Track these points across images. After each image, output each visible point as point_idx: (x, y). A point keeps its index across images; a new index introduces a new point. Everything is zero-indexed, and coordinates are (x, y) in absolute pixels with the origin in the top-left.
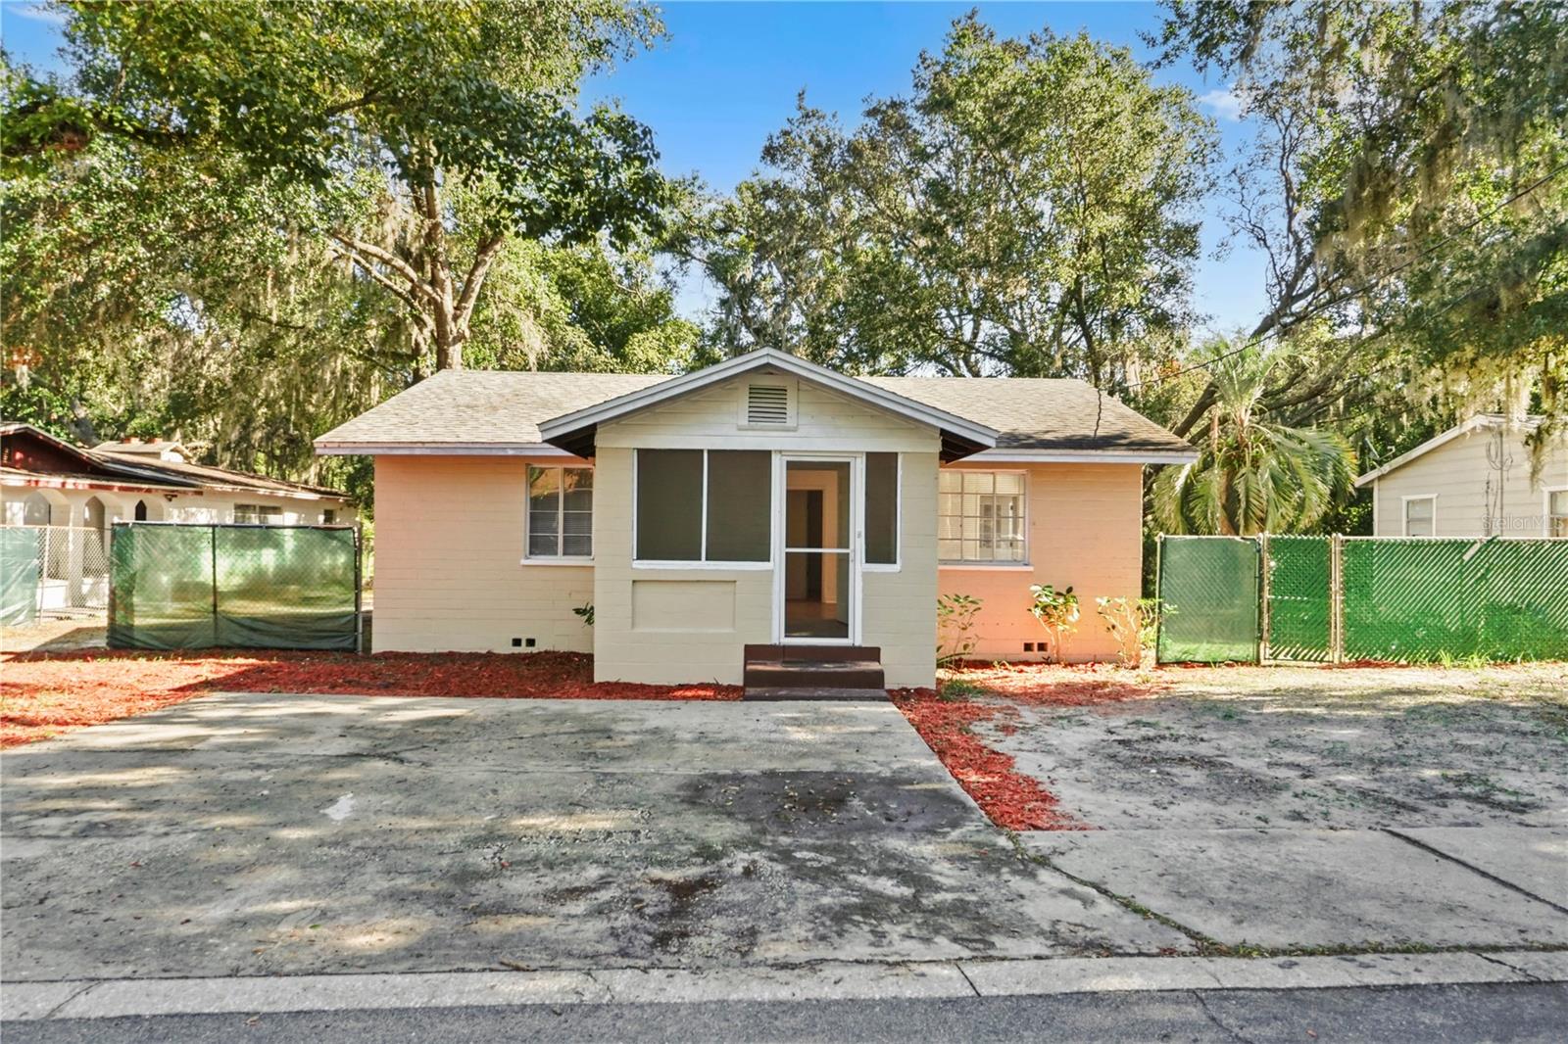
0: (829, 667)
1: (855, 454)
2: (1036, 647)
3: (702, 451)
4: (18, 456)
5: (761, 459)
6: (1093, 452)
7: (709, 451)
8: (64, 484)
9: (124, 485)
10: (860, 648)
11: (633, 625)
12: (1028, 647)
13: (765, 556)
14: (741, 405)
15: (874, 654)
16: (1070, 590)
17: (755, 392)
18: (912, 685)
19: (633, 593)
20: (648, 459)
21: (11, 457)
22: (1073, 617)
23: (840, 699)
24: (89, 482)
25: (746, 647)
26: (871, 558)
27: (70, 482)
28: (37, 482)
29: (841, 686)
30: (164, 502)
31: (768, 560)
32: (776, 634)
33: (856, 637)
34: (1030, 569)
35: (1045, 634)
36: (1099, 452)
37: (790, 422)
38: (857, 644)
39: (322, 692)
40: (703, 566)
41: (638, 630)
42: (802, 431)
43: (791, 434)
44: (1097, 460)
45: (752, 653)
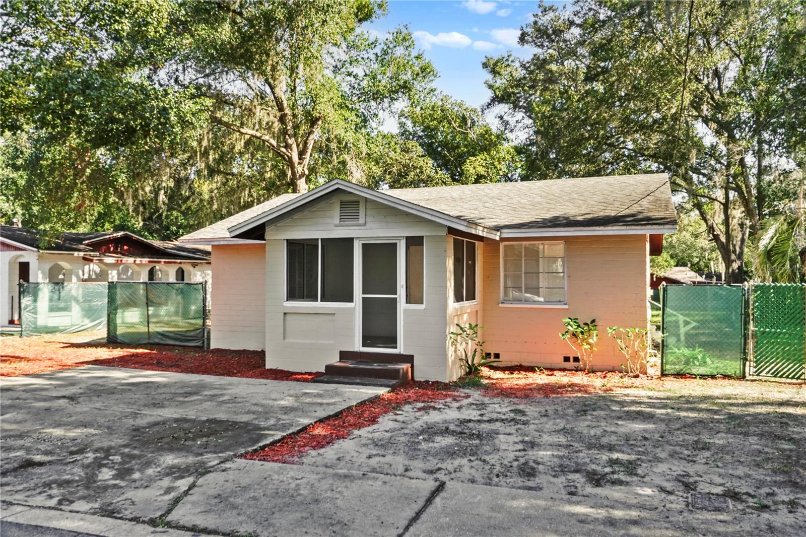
0: (376, 366)
1: (399, 238)
2: (572, 359)
3: (318, 239)
4: (126, 247)
5: (348, 242)
6: (597, 228)
7: (322, 239)
8: (135, 261)
9: (167, 260)
10: (403, 355)
11: (284, 338)
12: (567, 359)
13: (350, 299)
14: (336, 212)
15: (409, 359)
16: (593, 321)
17: (343, 204)
18: (432, 379)
19: (284, 320)
20: (292, 245)
21: (122, 248)
22: (593, 340)
23: (363, 384)
24: (148, 259)
25: (341, 352)
26: (408, 301)
27: (138, 260)
28: (121, 261)
29: (376, 377)
30: (191, 268)
31: (352, 301)
32: (357, 346)
33: (401, 349)
34: (566, 307)
35: (574, 351)
36: (602, 228)
37: (362, 221)
38: (402, 353)
39: (113, 366)
40: (319, 305)
41: (287, 340)
42: (369, 225)
43: (362, 227)
44: (600, 233)
45: (344, 355)
